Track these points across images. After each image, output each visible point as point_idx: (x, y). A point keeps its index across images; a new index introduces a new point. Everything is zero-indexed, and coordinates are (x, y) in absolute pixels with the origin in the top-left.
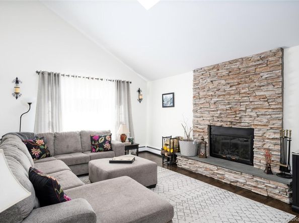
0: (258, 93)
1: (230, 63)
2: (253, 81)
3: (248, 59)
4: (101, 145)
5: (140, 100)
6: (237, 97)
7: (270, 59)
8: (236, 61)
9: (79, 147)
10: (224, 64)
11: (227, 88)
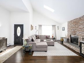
0: (79, 27)
1: (74, 20)
2: (78, 24)
3: (77, 19)
4: (47, 38)
5: (58, 29)
6: (75, 28)
7: (82, 18)
8: (75, 19)
9: (44, 38)
10: (73, 20)
11: (73, 26)
